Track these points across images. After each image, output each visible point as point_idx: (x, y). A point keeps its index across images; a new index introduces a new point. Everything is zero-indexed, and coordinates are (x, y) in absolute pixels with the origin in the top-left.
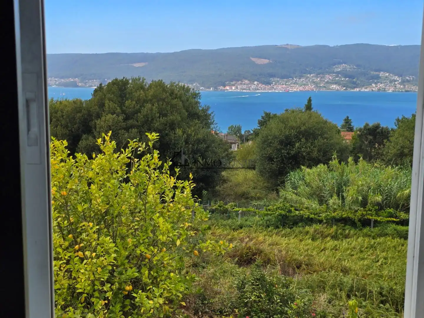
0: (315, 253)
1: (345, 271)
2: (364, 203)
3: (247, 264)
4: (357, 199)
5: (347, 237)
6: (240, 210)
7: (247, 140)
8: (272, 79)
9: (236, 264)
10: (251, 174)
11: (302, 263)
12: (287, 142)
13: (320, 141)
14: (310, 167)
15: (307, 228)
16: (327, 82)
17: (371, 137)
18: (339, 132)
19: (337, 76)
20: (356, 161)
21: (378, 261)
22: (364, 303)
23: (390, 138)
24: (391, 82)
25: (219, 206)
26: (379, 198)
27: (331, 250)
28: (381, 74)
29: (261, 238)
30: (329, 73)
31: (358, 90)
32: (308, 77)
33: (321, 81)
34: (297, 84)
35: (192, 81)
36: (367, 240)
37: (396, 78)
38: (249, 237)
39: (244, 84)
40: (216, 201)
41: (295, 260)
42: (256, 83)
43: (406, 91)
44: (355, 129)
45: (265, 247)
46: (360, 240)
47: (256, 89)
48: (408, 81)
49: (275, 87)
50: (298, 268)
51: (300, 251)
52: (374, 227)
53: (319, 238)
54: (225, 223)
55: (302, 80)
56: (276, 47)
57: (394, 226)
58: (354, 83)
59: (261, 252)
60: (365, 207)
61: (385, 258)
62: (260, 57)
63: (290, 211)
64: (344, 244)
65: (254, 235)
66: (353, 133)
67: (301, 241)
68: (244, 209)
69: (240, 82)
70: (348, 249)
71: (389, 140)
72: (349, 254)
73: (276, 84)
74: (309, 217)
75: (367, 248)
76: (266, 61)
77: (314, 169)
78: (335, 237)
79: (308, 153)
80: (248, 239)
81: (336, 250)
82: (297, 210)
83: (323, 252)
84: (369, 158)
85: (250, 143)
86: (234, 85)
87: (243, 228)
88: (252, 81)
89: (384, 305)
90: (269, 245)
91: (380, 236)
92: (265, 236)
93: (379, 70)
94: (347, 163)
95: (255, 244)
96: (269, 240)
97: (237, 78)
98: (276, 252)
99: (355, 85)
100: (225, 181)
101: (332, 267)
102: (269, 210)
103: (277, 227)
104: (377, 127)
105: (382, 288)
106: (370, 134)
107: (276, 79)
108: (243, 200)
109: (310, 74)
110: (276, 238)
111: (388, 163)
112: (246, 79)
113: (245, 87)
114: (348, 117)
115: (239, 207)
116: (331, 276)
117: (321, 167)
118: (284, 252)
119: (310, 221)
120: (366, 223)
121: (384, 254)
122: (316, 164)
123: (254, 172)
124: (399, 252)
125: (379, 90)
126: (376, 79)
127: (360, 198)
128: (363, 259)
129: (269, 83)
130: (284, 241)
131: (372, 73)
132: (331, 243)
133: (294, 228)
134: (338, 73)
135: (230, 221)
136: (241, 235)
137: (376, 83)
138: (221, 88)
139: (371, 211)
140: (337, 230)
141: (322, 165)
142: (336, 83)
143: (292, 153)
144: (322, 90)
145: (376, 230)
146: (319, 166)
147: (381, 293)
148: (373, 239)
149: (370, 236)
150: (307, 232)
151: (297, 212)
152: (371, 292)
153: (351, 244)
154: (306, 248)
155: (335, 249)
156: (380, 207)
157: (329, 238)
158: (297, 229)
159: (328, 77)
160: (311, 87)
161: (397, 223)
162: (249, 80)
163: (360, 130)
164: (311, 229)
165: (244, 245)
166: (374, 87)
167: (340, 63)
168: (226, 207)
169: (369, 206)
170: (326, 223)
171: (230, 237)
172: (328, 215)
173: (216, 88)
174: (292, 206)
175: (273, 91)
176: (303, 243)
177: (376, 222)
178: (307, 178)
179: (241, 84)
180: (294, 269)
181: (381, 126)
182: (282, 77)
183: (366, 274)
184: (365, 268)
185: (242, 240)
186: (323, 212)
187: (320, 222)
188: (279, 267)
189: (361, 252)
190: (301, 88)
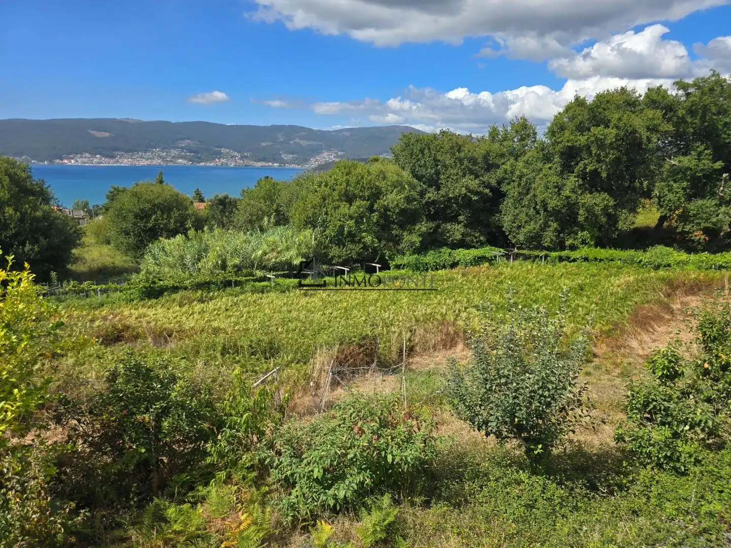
0: (184, 318)
1: (216, 331)
2: (224, 267)
3: (115, 342)
4: (217, 263)
5: (211, 299)
6: (99, 287)
7: (97, 215)
8: (116, 153)
9: (101, 344)
10: (105, 249)
11: (173, 331)
12: (143, 215)
13: (175, 214)
14: (168, 237)
15: (174, 296)
16: (173, 157)
17: (221, 207)
18: (192, 202)
19: (182, 152)
20: (211, 229)
21: (243, 316)
22: (237, 358)
23: (238, 207)
24: (232, 157)
25: (73, 287)
26: (237, 261)
27: (199, 313)
28: (223, 150)
29: (126, 313)
30: (175, 148)
31: (203, 164)
32: (153, 151)
33: (167, 155)
34: (144, 158)
35: (19, 154)
36: (230, 298)
37: (236, 154)
38: (113, 314)
39: (86, 157)
40: (69, 281)
41: (165, 329)
42: (98, 156)
43: (245, 166)
44: (206, 199)
45: (132, 321)
46: (224, 300)
47: (99, 163)
48: (246, 157)
49: (120, 161)
50: (170, 336)
51: (169, 319)
52: (235, 286)
53: (186, 304)
54: (82, 303)
55: (148, 154)
56: (114, 121)
57: (252, 283)
58: (199, 158)
59: (128, 327)
60: (225, 271)
61: (249, 312)
62: (99, 130)
63: (154, 283)
64: (210, 306)
65: (118, 311)
66: (205, 204)
67: (168, 309)
68: (104, 286)
69: (79, 156)
70: (215, 310)
71: (237, 209)
72: (217, 314)
73: (120, 158)
74: (173, 286)
75: (231, 306)
76: (107, 134)
77: (173, 240)
78: (201, 301)
79: (165, 225)
80: (111, 316)
81: (204, 312)
82: (161, 280)
83: (192, 316)
84: (222, 225)
85: (100, 217)
86: (73, 158)
87: (105, 305)
88: (93, 154)
89: (255, 356)
90: (137, 318)
91: (242, 293)
92: (130, 309)
93: (221, 147)
94: (203, 231)
95: (120, 320)
96: (136, 313)
97: (77, 151)
98: (145, 325)
99: (200, 160)
100: (77, 260)
101: (203, 331)
102: (132, 284)
103: (142, 300)
104: (226, 198)
105: (251, 341)
106: (220, 204)
107: (120, 153)
108: (101, 276)
109: (156, 149)
110: (142, 311)
111: (240, 229)
112: (87, 152)
113: (86, 160)
114: (198, 189)
115: (97, 284)
116: (204, 339)
117: (179, 238)
118: (153, 324)
119: (175, 289)
120: (227, 284)
121: (247, 309)
122: (174, 236)
123: (109, 246)
124: (259, 305)
125: (222, 164)
126: (219, 155)
127: (220, 262)
128: (230, 316)
129: (113, 157)
130: (151, 312)
131: (214, 149)
132: (198, 307)
133: (160, 298)
134: (183, 148)
135: (88, 300)
136: (104, 313)
137: (219, 159)
138: (58, 161)
139: (231, 273)
140: (202, 294)
141: (180, 235)
142: (182, 158)
143: (150, 225)
144: (169, 164)
145: (238, 288)
146: (177, 236)
147: (251, 346)
148: (236, 297)
149: (232, 295)
150: (174, 300)
151: (161, 282)
152: (242, 347)
153: (216, 305)
154: (174, 315)
155: (202, 312)
156: (238, 268)
157: (195, 303)
158: (163, 300)
159: (174, 152)
160: (157, 162)
161: (255, 281)
162: (90, 154)
163: (211, 201)
164: (177, 296)
165: (108, 323)
166: (218, 162)
167: (183, 139)
168: (82, 286)
169: (229, 269)
170: (191, 289)
171: (90, 317)
172: (192, 281)
173: (51, 161)
174: (155, 277)
175: (119, 164)
176: (171, 311)
177: (236, 281)
178: (167, 248)
179: (81, 157)
180: (165, 338)
181: (229, 196)
182: (127, 151)
183: (234, 330)
184: (232, 324)
185: (105, 318)
186: (187, 279)
187: (186, 288)
188: (150, 340)
189: (227, 310)
190: (148, 162)
